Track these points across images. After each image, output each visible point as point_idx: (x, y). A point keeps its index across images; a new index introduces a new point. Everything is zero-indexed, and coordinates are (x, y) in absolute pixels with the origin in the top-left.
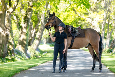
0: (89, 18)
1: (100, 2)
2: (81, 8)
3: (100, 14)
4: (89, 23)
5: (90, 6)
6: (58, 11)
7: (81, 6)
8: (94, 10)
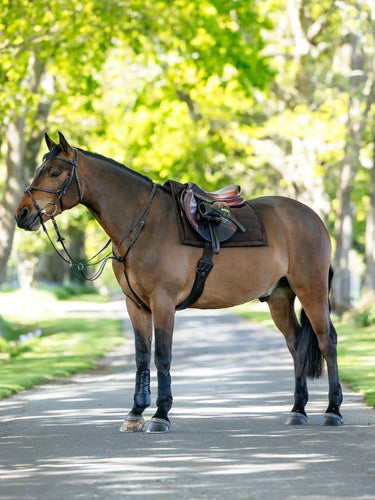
0: (268, 138)
1: (326, 52)
2: (224, 85)
3: (327, 116)
4: (267, 166)
5: (273, 74)
6: (96, 104)
7: (220, 74)
8: (293, 98)
